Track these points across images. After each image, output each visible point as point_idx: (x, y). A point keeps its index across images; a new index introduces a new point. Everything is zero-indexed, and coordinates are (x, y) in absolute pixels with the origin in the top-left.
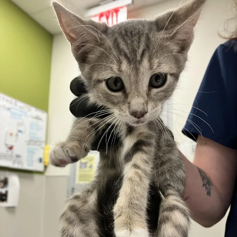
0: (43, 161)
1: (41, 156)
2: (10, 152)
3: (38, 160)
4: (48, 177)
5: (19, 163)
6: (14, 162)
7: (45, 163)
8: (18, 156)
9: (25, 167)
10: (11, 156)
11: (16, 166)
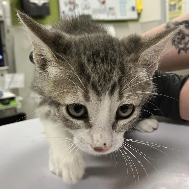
0: (136, 9)
1: (134, 5)
2: (103, 6)
3: (131, 9)
4: (143, 24)
5: (113, 14)
6: (108, 15)
7: (137, 10)
8: (111, 9)
9: (119, 17)
10: (105, 10)
11: (111, 18)
